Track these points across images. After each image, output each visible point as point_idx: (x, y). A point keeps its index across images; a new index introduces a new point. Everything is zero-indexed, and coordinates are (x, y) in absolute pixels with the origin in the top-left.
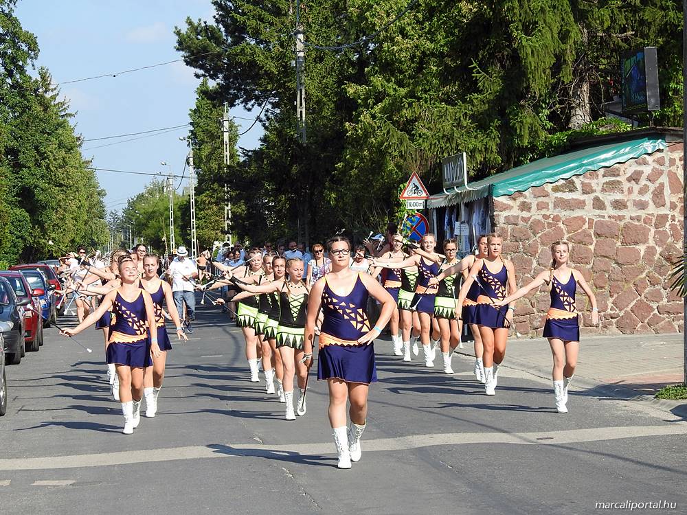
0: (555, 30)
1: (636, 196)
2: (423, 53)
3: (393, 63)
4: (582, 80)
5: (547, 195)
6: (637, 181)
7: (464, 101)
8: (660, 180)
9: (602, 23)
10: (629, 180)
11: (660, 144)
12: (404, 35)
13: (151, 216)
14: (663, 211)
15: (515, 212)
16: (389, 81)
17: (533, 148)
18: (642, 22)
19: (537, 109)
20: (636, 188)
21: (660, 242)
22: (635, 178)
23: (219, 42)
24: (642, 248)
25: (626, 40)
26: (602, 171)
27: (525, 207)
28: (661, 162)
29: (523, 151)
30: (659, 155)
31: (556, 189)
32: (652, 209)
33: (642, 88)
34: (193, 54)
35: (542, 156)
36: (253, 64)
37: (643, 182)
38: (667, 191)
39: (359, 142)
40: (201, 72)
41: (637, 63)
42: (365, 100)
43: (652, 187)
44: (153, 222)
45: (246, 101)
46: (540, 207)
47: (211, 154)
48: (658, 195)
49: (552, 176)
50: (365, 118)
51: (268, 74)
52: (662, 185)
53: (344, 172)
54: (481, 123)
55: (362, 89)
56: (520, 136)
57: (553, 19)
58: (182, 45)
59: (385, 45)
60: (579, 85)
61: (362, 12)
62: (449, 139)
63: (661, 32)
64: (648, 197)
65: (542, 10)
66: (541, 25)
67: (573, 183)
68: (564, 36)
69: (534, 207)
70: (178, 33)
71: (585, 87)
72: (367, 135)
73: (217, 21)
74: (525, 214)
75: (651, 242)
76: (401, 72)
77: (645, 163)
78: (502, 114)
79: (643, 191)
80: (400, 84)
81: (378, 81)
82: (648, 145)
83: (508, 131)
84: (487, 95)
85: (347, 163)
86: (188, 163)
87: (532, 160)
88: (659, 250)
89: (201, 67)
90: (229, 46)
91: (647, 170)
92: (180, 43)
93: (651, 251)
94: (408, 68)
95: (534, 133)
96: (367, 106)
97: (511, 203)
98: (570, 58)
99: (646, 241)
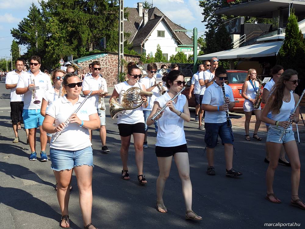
0: (87, 34)
1: (102, 63)
2: (61, 37)
3: (55, 38)
4: (91, 43)
5: (87, 63)
6: (103, 61)
7: (71, 46)
8: (107, 61)
9: (95, 33)
10: (101, 61)
11: (107, 55)
12: (57, 33)
13: (3, 64)
14: (107, 66)
15: (82, 66)
16: (54, 41)
17: (83, 54)
18: (102, 33)
19: (84, 47)
20: (102, 62)
21: (106, 72)
22: (102, 60)
23: (19, 32)
24: (103, 73)
25: (99, 36)
26: (97, 59)
27: (83, 65)
28: (107, 58)
29: (81, 55)
30: (106, 56)
31: (89, 62)
32: (105, 66)
33: (103, 45)
34: (14, 34)
35: (84, 56)
36: (26, 37)
37: (104, 61)
38: (108, 63)
39: (49, 52)
40: (15, 38)
41: (102, 40)
42: (50, 45)
43: (105, 62)
44: (3, 66)
45: (24, 44)
46: (86, 65)
47: (15, 53)
48: (106, 63)
49: (88, 59)
50: (50, 48)
51: (29, 39)
52: (107, 62)
53: (46, 57)
54: (74, 50)
55: (49, 43)
56: (81, 52)
57: (87, 32)
58: (12, 33)
59: (54, 35)
60: (91, 44)
61: (49, 29)
62: (68, 52)
63: (105, 35)
64: (104, 64)
65: (85, 30)
66: (85, 33)
67: (91, 61)
68: (89, 35)
69: (85, 65)
70: (11, 31)
71: (92, 44)
72: (50, 51)
73: (19, 29)
74: (83, 66)
75: (105, 72)
76: (56, 40)
77: (104, 58)
78: (78, 48)
79: (104, 63)
80: (56, 42)
81: (52, 41)
82: (105, 55)
83: (79, 51)
84: (75, 45)
85: (46, 56)
86: (11, 55)
87: (83, 57)
88: (106, 73)
89: (15, 37)
90: (21, 34)
91: (104, 59)
92: (11, 32)
93: (105, 73)
94: (58, 39)
95: (83, 52)
96: (50, 46)
97: (81, 64)
98: (90, 39)
99: (104, 71)
